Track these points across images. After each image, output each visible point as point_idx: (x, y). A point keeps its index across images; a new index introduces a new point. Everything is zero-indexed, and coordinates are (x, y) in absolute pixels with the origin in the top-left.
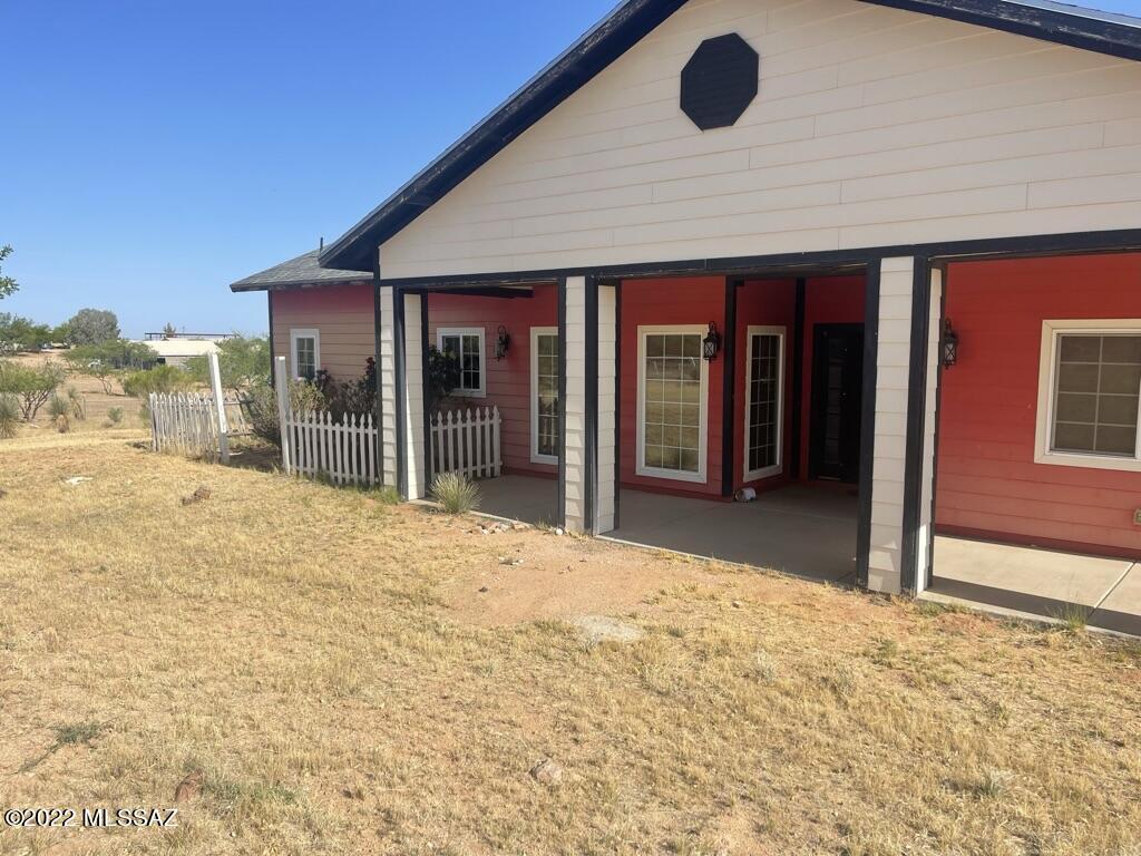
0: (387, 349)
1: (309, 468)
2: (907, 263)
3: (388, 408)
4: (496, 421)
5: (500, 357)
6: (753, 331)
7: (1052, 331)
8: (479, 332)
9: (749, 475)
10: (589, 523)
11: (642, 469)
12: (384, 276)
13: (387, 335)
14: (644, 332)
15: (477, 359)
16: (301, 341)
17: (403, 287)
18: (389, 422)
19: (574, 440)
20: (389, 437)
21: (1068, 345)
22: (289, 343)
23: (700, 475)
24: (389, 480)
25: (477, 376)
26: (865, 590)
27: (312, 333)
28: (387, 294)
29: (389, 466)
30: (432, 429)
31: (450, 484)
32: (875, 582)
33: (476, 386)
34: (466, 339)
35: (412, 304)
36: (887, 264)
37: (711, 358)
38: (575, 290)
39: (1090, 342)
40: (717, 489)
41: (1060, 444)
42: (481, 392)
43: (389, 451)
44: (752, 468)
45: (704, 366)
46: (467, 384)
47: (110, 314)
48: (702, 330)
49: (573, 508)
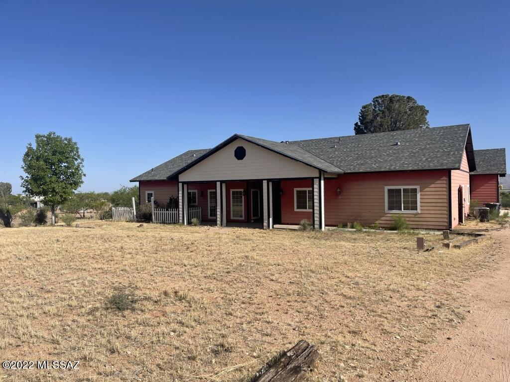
0: (180, 195)
1: (160, 221)
2: (266, 181)
3: (181, 207)
4: (200, 210)
5: (201, 196)
6: (252, 190)
7: (296, 190)
8: (196, 191)
9: (252, 218)
10: (221, 225)
11: (232, 218)
12: (180, 181)
13: (180, 192)
14: (231, 191)
15: (195, 197)
16: (148, 194)
17: (183, 183)
18: (181, 209)
19: (219, 213)
20: (181, 212)
21: (298, 192)
22: (145, 194)
23: (243, 218)
24: (181, 221)
25: (195, 201)
26: (263, 229)
27: (152, 192)
28: (180, 185)
29: (181, 218)
30: (189, 211)
31: (194, 220)
32: (265, 228)
33: (195, 202)
34: (193, 192)
35: (185, 186)
36: (264, 181)
37: (244, 195)
38: (218, 184)
39: (300, 191)
40: (246, 220)
41: (298, 208)
42: (197, 204)
43: (181, 215)
44: (253, 216)
45: (243, 197)
46: (193, 202)
47: (8, 184)
48: (242, 190)
49: (219, 222)
